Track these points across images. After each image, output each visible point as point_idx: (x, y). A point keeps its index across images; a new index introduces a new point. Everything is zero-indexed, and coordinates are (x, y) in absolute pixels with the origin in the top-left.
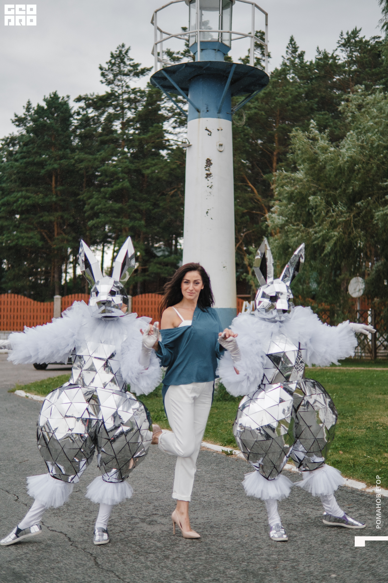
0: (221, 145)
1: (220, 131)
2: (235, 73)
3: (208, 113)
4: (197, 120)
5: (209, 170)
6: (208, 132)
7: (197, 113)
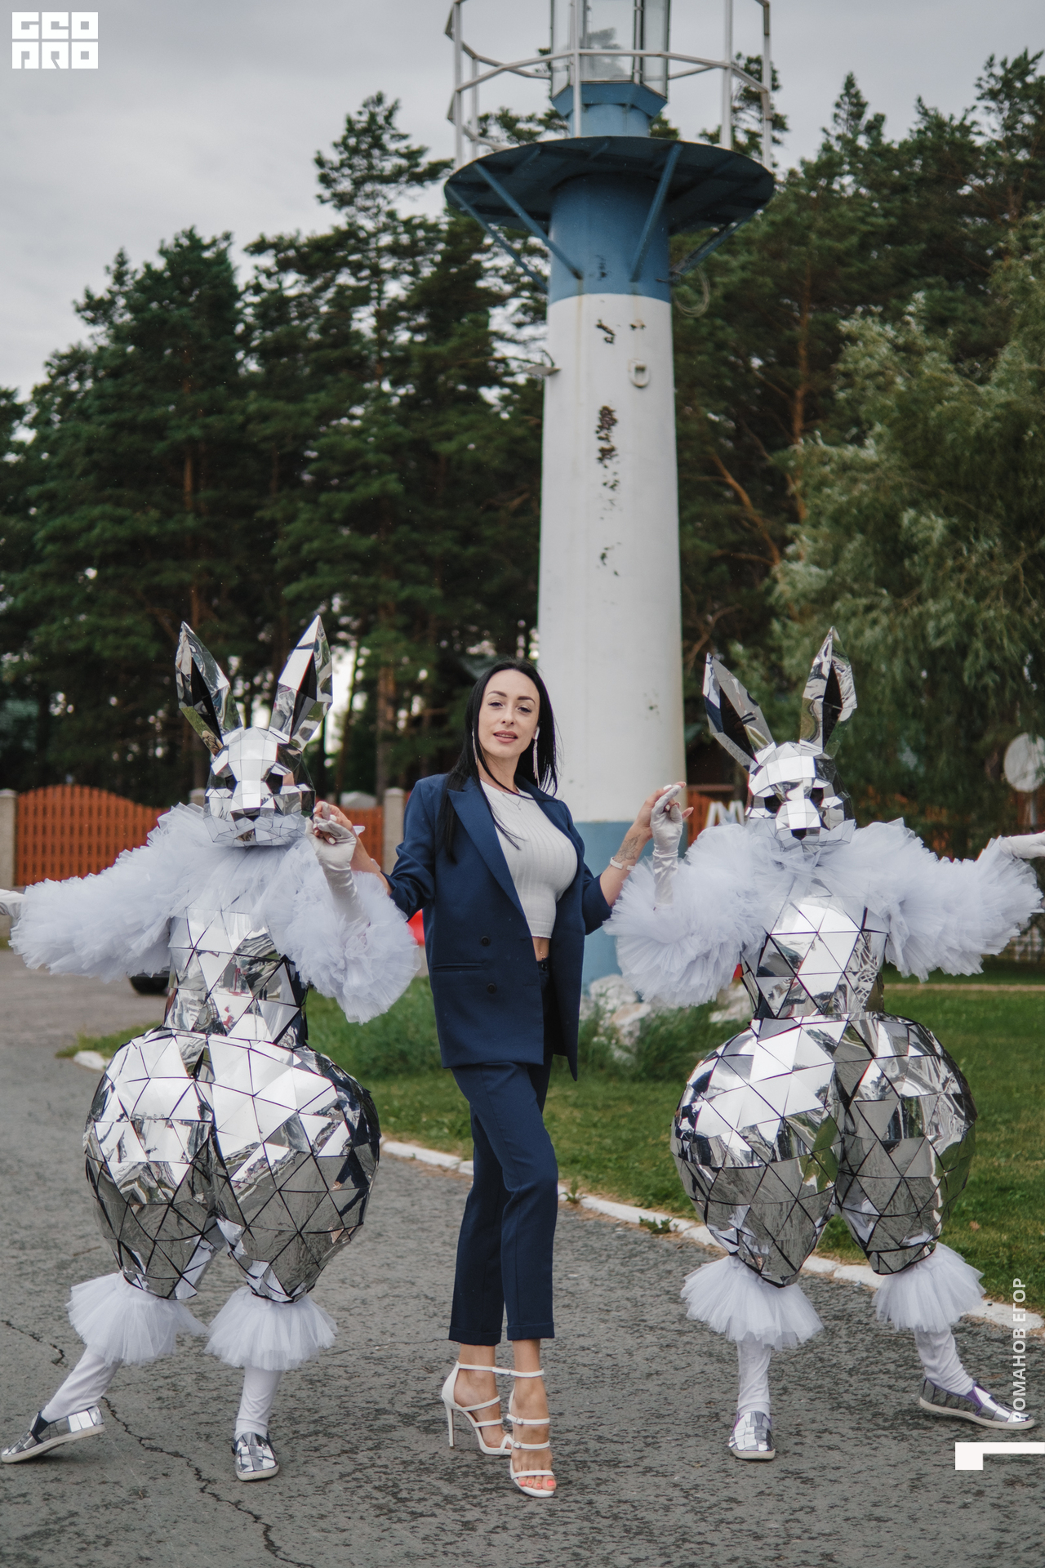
0: (640, 370)
1: (638, 330)
2: (679, 169)
3: (603, 281)
4: (574, 300)
5: (606, 439)
6: (604, 334)
7: (574, 282)
